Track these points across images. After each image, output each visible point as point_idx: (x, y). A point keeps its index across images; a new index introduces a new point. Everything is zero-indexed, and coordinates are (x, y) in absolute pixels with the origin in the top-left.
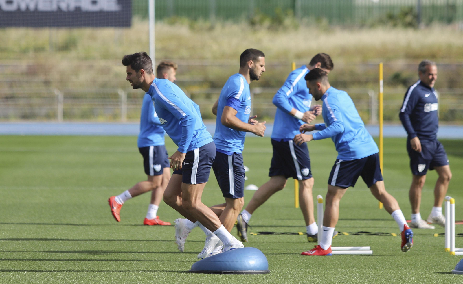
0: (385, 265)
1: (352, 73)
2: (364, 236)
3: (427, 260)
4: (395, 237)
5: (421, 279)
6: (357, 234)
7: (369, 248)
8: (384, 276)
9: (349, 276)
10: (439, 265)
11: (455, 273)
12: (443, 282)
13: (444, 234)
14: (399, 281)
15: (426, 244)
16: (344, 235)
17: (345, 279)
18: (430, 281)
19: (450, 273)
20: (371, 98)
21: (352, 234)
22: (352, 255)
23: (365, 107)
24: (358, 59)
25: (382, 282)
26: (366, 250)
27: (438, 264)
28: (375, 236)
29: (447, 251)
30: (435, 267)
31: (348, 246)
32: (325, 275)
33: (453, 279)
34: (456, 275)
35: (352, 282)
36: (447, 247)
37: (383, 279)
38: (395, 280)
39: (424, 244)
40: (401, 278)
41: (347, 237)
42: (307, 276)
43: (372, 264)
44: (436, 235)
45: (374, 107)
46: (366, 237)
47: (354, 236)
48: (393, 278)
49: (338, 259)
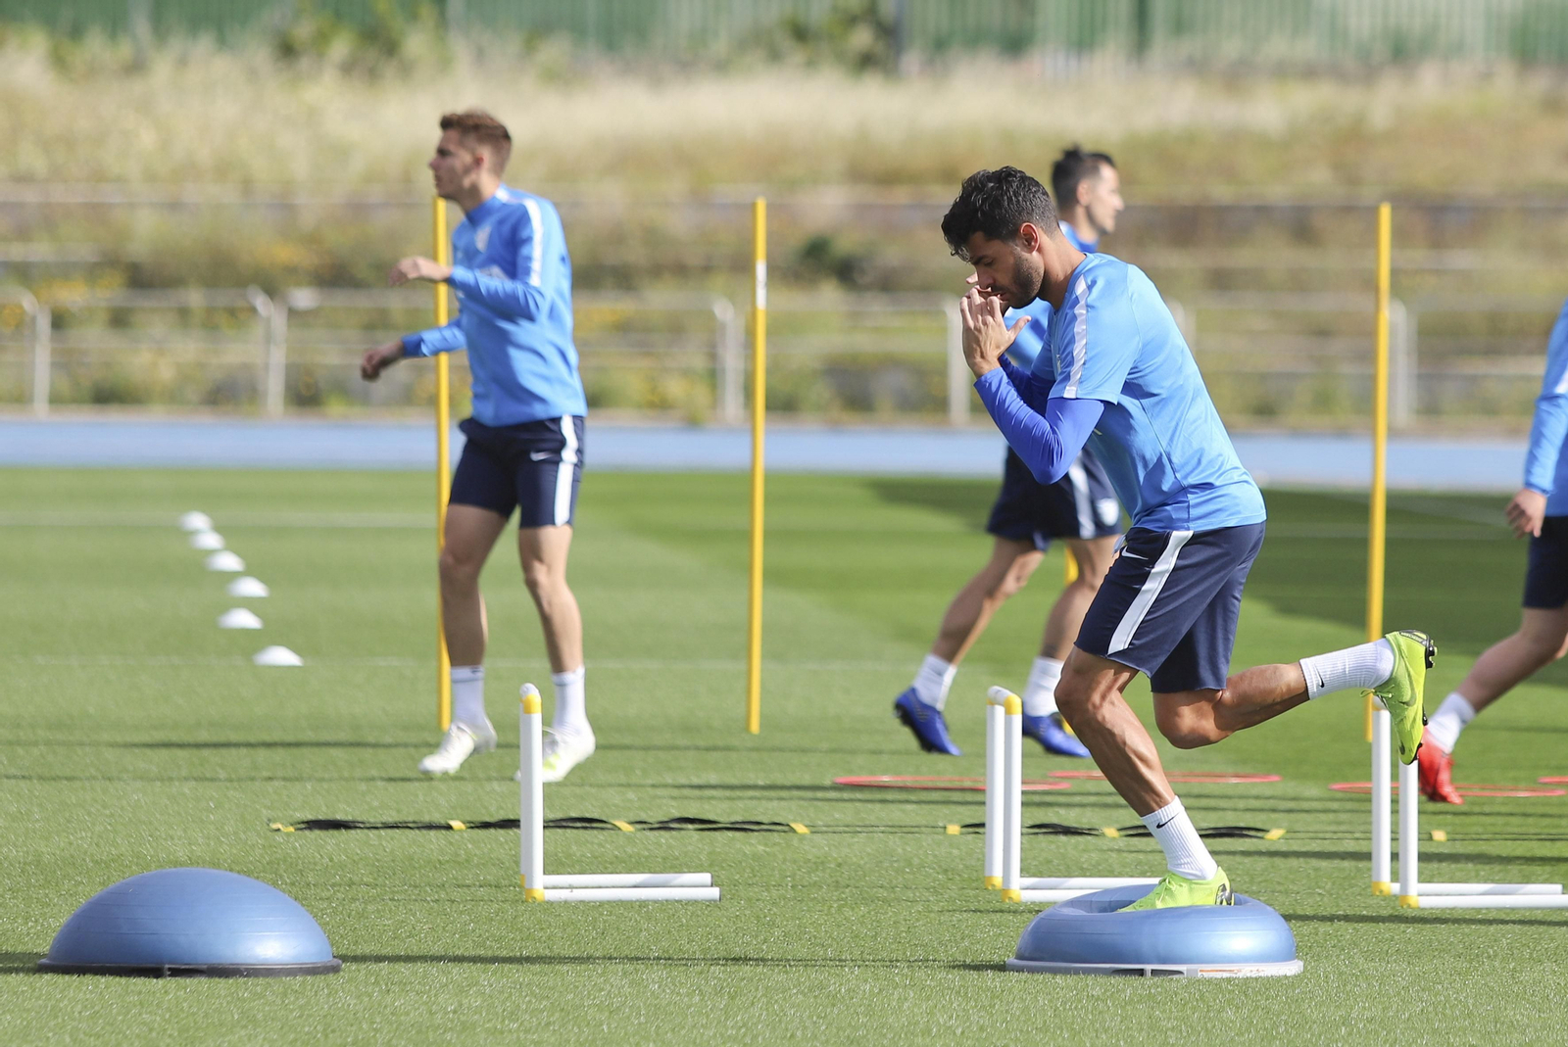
0: (765, 941)
1: (652, 236)
2: (692, 835)
3: (918, 920)
4: (802, 837)
5: (895, 988)
6: (664, 826)
7: (706, 877)
8: (760, 980)
9: (631, 984)
10: (963, 939)
11: (1020, 970)
12: (976, 1001)
13: (982, 825)
14: (815, 997)
15: (916, 861)
16: (619, 829)
17: (620, 992)
18: (928, 998)
19: (1002, 968)
20: (723, 326)
21: (645, 826)
22: (643, 904)
23: (699, 362)
24: (676, 186)
25: (753, 1004)
26: (696, 886)
27: (958, 937)
28: (730, 834)
29: (993, 885)
30: (949, 947)
31: (630, 871)
32: (546, 978)
33: (1010, 991)
34: (1024, 976)
35: (645, 1004)
36: (991, 870)
37: (757, 989)
38: (802, 992)
39: (910, 864)
40: (821, 987)
41: (629, 837)
42: (477, 983)
43: (716, 937)
44: (954, 829)
45: (732, 362)
46: (696, 835)
47: (656, 833)
48: (795, 987)
49: (595, 919)
